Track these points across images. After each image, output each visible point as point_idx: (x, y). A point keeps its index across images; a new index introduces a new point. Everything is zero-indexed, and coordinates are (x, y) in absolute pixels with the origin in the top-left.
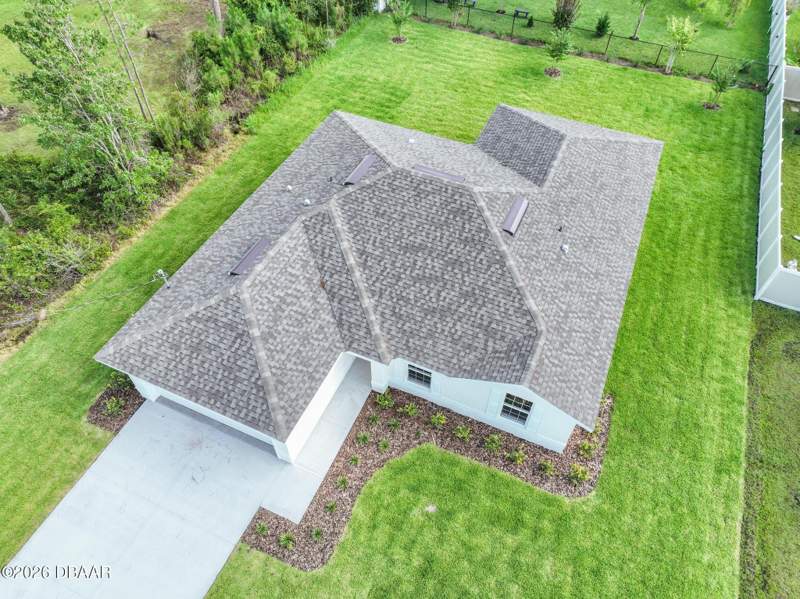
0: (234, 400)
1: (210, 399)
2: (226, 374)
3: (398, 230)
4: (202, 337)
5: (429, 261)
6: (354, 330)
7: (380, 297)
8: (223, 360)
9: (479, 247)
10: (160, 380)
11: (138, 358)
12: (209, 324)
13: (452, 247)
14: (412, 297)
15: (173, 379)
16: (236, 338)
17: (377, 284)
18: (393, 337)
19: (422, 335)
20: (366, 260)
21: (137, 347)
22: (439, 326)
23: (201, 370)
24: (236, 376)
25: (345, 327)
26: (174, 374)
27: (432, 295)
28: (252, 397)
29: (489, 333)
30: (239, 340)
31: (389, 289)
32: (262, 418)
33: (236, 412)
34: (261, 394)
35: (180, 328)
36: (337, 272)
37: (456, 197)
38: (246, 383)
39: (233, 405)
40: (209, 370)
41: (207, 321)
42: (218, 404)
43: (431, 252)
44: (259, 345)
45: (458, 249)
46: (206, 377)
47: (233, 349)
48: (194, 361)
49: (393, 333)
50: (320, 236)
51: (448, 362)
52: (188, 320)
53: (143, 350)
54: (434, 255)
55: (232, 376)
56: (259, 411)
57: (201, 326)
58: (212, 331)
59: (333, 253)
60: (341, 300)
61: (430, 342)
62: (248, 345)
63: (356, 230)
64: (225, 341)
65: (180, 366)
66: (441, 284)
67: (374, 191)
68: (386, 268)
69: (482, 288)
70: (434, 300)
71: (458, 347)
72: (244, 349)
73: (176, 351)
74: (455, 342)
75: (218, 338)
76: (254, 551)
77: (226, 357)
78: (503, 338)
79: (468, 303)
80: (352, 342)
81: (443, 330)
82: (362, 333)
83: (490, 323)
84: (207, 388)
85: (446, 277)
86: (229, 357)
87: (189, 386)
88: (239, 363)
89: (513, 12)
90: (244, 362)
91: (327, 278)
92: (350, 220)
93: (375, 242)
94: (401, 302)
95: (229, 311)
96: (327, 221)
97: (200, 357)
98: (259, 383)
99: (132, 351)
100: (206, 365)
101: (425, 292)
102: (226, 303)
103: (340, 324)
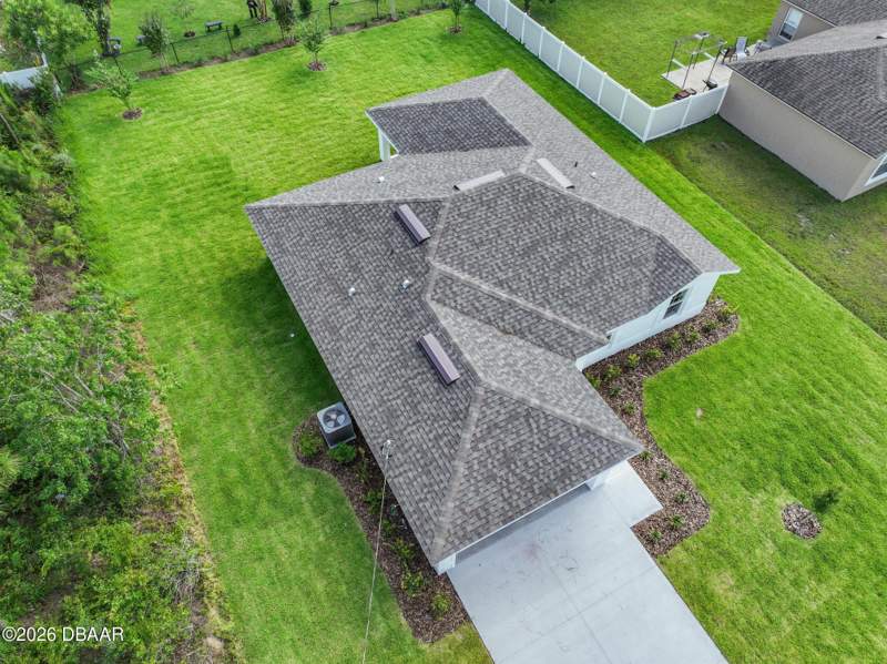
0: (581, 463)
1: (563, 482)
2: (552, 452)
3: (505, 244)
4: (502, 448)
5: (551, 250)
6: (564, 342)
7: (550, 303)
8: (538, 446)
9: (569, 212)
10: (510, 514)
11: (472, 521)
12: (494, 434)
13: (554, 226)
14: (568, 284)
15: (520, 502)
16: (527, 421)
17: (537, 297)
18: (588, 322)
19: (602, 303)
20: (509, 287)
21: (460, 514)
22: (605, 287)
23: (532, 470)
24: (561, 446)
25: (555, 346)
26: (515, 497)
27: (578, 271)
28: (589, 445)
29: (637, 264)
30: (531, 420)
31: (548, 292)
32: (613, 451)
33: (592, 468)
34: (592, 437)
35: (476, 462)
36: (503, 313)
37: (517, 188)
38: (573, 442)
39: (584, 467)
40: (538, 464)
41: (489, 433)
42: (574, 478)
43: (545, 242)
44: (548, 408)
45: (558, 224)
46: (541, 471)
47: (535, 431)
48: (518, 471)
49: (585, 319)
50: (458, 298)
51: (636, 306)
52: (474, 448)
53: (468, 509)
54: (549, 242)
55: (558, 449)
56: (604, 449)
57: (489, 442)
58: (502, 436)
59: (484, 302)
60: (530, 330)
61: (613, 303)
62: (542, 415)
63: (475, 270)
64: (522, 432)
65: (512, 487)
66: (575, 258)
67: (454, 230)
68: (529, 280)
69: (602, 238)
70: (583, 273)
71: (632, 290)
72: (543, 421)
73: (495, 480)
74: (625, 288)
75: (514, 436)
76: (669, 552)
77: (537, 442)
78: (647, 260)
79: (605, 256)
80: (572, 352)
81: (611, 288)
82: (571, 339)
83: (630, 256)
84: (552, 477)
85: (573, 250)
86: (539, 439)
87: (537, 492)
88: (551, 435)
89: (205, 29)
90: (555, 430)
91: (501, 324)
92: (462, 267)
93: (499, 268)
94: (566, 294)
95: (497, 408)
96: (449, 282)
97: (519, 463)
98: (582, 431)
99: (459, 522)
100: (531, 463)
101: (573, 273)
102: (487, 404)
103: (550, 348)
